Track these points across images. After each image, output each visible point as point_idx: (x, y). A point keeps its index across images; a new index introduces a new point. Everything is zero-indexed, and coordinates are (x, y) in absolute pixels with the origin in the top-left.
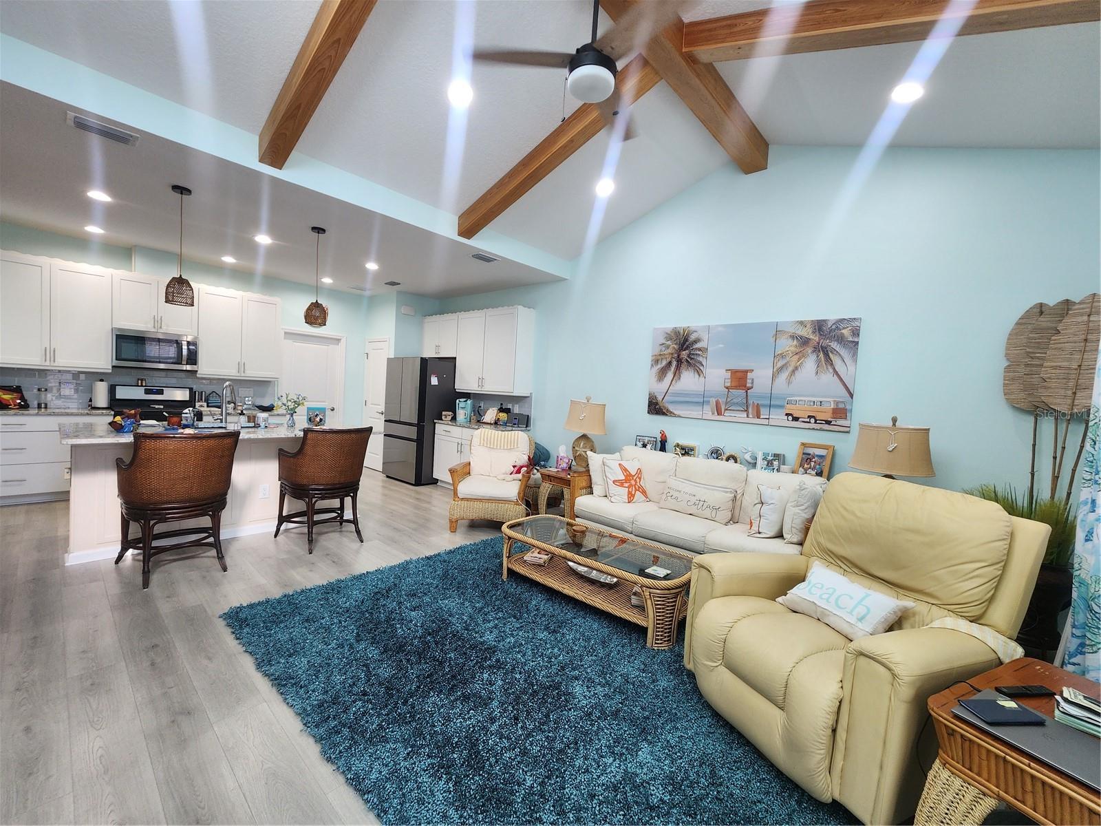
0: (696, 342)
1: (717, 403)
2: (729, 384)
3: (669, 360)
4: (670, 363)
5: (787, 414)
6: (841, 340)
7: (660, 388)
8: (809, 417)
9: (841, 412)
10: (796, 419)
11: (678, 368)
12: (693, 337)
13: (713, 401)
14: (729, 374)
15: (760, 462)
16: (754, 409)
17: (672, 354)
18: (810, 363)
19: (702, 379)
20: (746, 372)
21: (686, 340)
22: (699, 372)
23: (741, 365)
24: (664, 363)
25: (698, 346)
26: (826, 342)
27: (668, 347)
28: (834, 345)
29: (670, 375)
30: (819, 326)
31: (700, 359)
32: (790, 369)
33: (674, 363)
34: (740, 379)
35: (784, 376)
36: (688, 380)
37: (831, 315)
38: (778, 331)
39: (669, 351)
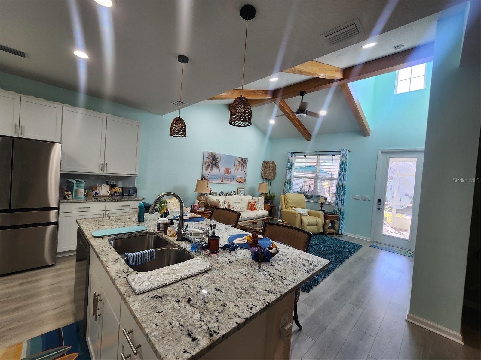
0: (217, 158)
1: (222, 178)
2: (225, 173)
3: (209, 163)
4: (210, 164)
5: (237, 181)
6: (245, 163)
7: (206, 173)
8: (240, 181)
9: (245, 180)
10: (238, 182)
11: (212, 166)
12: (216, 157)
13: (221, 177)
14: (225, 169)
15: (233, 194)
16: (230, 180)
17: (210, 161)
18: (241, 168)
19: (219, 170)
20: (229, 169)
21: (215, 157)
22: (218, 168)
23: (228, 167)
24: (208, 164)
25: (217, 160)
26: (243, 163)
27: (209, 159)
28: (244, 164)
29: (210, 169)
30: (242, 158)
31: (218, 164)
32: (237, 169)
33: (211, 165)
34: (228, 171)
35: (236, 170)
36: (215, 171)
37: (244, 157)
38: (235, 158)
39: (210, 160)
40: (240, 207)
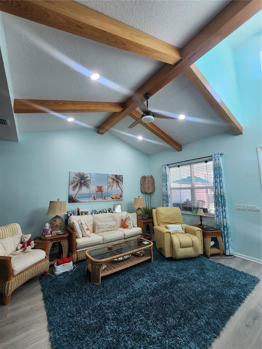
0: (87, 177)
1: (94, 196)
2: (97, 191)
3: (77, 183)
4: (77, 184)
5: (111, 198)
6: (120, 180)
7: (73, 193)
8: (116, 198)
9: (121, 196)
10: (113, 199)
11: (81, 186)
12: (85, 176)
13: (93, 196)
14: (97, 188)
16: (104, 197)
17: (78, 181)
18: (115, 185)
19: (89, 189)
20: (101, 187)
21: (83, 177)
22: (88, 187)
23: (100, 185)
24: (75, 184)
25: (87, 179)
26: (117, 180)
27: (76, 179)
28: (119, 181)
29: (77, 188)
30: (116, 176)
31: (88, 183)
32: (111, 186)
33: (79, 184)
34: (100, 189)
35: (110, 188)
36: (84, 190)
37: (118, 174)
38: (108, 176)
39: (77, 180)
40: (108, 226)
